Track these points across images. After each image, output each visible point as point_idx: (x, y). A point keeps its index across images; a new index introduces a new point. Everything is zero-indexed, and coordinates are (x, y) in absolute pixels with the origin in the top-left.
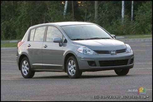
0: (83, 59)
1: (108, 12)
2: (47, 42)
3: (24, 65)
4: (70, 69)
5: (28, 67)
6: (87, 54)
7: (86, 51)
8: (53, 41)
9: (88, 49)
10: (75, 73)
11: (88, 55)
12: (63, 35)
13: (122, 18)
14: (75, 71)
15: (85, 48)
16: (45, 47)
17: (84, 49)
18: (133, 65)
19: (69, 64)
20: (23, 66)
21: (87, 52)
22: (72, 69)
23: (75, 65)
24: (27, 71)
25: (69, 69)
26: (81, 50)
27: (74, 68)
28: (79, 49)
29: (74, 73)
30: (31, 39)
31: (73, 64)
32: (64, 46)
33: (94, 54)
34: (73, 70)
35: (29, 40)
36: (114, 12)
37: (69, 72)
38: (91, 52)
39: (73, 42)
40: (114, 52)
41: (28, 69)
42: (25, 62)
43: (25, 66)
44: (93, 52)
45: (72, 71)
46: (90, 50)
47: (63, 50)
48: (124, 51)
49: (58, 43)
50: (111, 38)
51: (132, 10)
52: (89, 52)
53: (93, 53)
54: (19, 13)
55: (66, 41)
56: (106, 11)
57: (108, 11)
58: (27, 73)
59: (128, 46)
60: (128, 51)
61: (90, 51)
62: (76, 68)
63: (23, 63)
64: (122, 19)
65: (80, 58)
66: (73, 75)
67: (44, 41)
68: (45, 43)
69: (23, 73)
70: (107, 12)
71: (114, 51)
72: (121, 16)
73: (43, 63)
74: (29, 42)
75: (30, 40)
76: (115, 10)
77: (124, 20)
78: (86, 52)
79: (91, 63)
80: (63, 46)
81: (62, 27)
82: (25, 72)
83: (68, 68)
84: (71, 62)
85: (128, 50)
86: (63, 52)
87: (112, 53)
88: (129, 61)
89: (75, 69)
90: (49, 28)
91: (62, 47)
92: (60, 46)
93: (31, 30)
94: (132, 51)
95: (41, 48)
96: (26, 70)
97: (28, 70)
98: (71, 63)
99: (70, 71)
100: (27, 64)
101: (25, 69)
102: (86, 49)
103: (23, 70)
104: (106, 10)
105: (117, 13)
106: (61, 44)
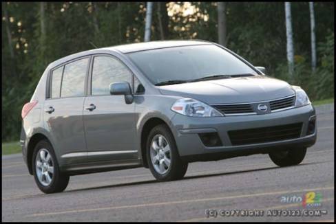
0: (188, 131)
1: (251, 53)
2: (94, 96)
3: (41, 161)
4: (157, 157)
5: (50, 164)
6: (195, 115)
7: (193, 108)
8: (109, 93)
9: (197, 103)
10: (169, 166)
11: (200, 117)
12: (133, 76)
13: (289, 63)
14: (169, 161)
15: (190, 101)
16: (91, 110)
17: (189, 103)
18: (315, 137)
19: (154, 145)
20: (38, 163)
21: (197, 112)
22: (163, 157)
23: (168, 148)
24: (50, 174)
25: (155, 158)
26: (181, 108)
27: (167, 154)
28: (177, 105)
29: (166, 168)
30: (55, 94)
31: (164, 146)
32: (139, 101)
33: (214, 115)
34: (165, 159)
35: (48, 96)
36: (268, 52)
37: (156, 167)
38: (208, 111)
39: (159, 90)
40: (265, 107)
41: (51, 169)
42: (42, 153)
43: (45, 164)
44: (212, 109)
45: (161, 162)
46: (203, 105)
47: (136, 111)
48: (288, 102)
49: (122, 97)
50: (256, 75)
51: (313, 45)
52: (202, 112)
53: (212, 113)
54: (30, 75)
55: (141, 89)
56: (247, 51)
57: (252, 49)
58: (50, 180)
59: (298, 90)
60: (301, 104)
61: (203, 108)
62: (170, 155)
63: (37, 156)
64: (290, 66)
65: (181, 127)
66: (165, 171)
67: (86, 95)
68: (89, 101)
69: (40, 181)
70: (249, 52)
71: (263, 104)
72: (287, 60)
73: (88, 151)
74: (49, 103)
75: (53, 97)
76: (269, 46)
77: (295, 69)
78: (194, 112)
79: (209, 137)
80: (136, 102)
81: (131, 55)
82: (44, 178)
83: (152, 155)
84: (157, 140)
85: (300, 100)
86: (136, 116)
87: (259, 108)
88: (304, 128)
89: (168, 157)
90: (98, 60)
91: (133, 104)
92: (128, 102)
93: (51, 71)
94: (309, 102)
95: (81, 114)
96: (46, 173)
97: (52, 172)
98: (158, 144)
99: (158, 163)
100: (49, 156)
101: (45, 170)
102: (193, 104)
103: (40, 174)
104: (246, 48)
105: (274, 55)
106: (130, 96)
